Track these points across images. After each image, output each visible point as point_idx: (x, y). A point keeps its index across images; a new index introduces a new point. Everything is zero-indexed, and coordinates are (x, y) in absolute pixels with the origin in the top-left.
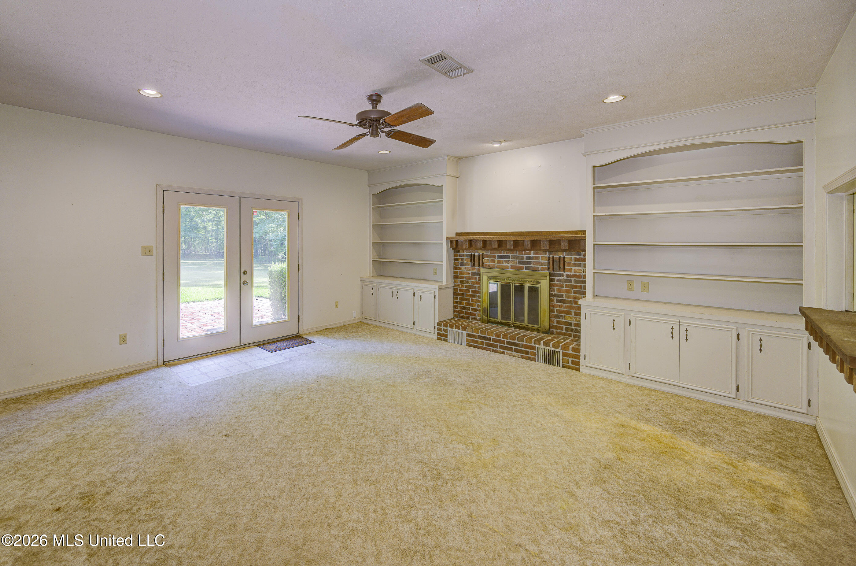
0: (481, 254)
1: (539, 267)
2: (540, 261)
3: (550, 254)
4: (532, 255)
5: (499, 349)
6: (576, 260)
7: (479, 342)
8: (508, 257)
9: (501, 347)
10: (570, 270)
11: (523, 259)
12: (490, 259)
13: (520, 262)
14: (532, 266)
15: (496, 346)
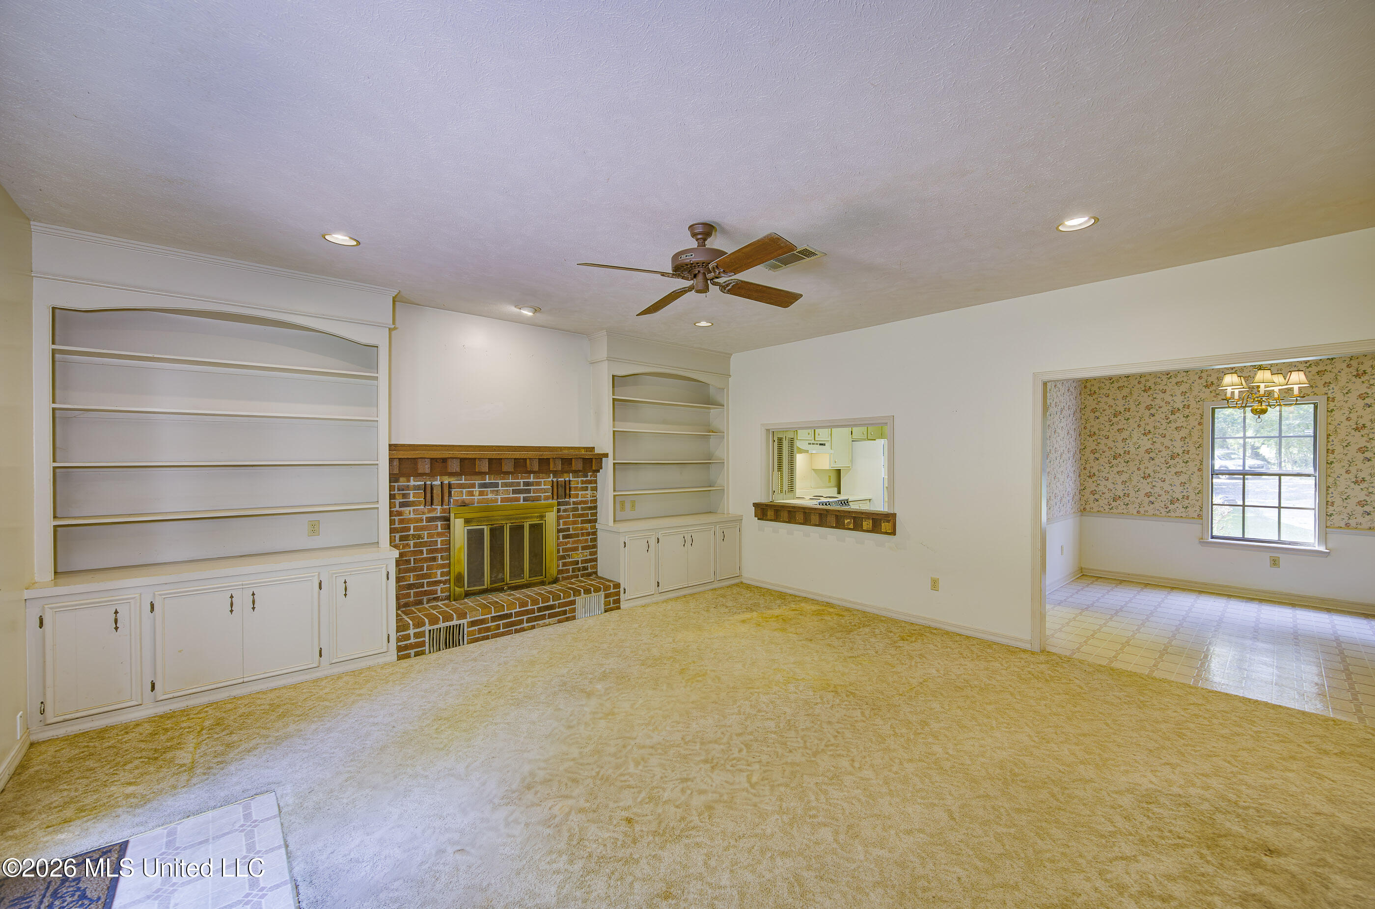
0: (446, 482)
1: (541, 496)
2: (543, 487)
3: (554, 477)
4: (532, 480)
5: (525, 625)
6: (583, 482)
7: (492, 627)
8: (497, 485)
9: (528, 621)
10: (577, 496)
11: (520, 486)
12: (464, 490)
13: (514, 492)
14: (532, 495)
15: (521, 622)
